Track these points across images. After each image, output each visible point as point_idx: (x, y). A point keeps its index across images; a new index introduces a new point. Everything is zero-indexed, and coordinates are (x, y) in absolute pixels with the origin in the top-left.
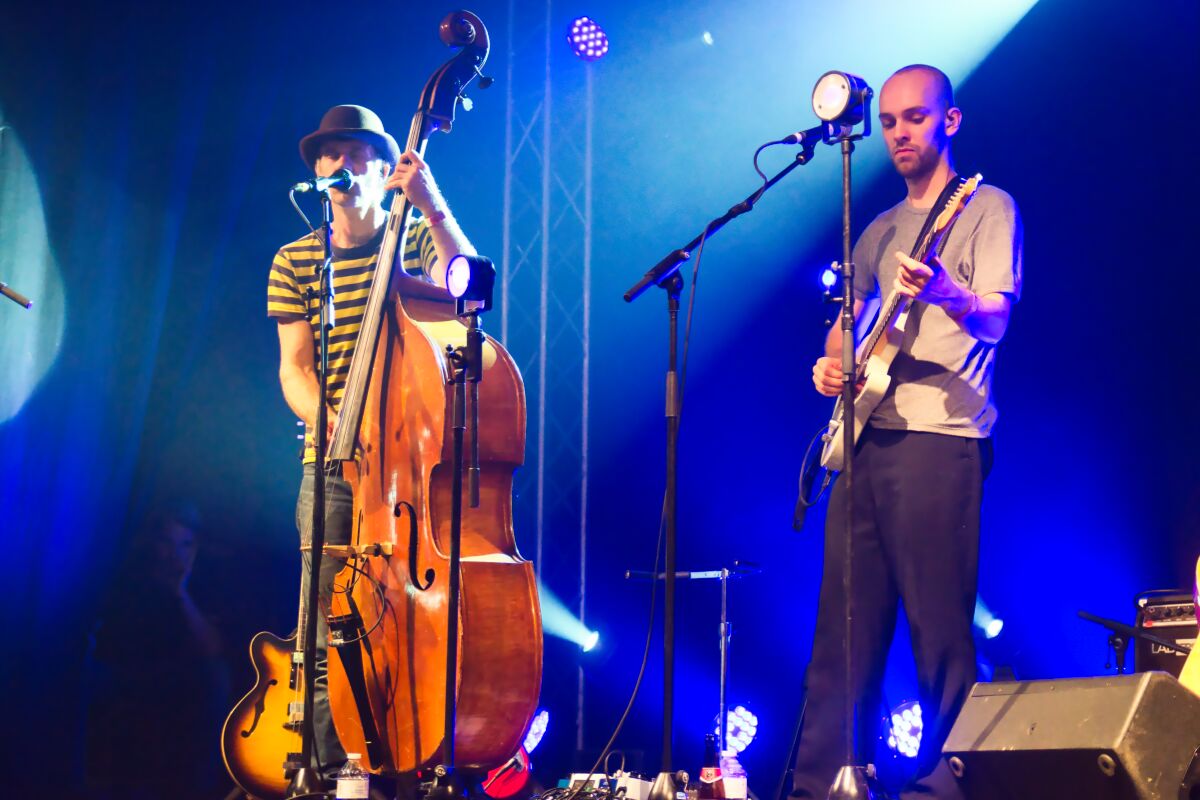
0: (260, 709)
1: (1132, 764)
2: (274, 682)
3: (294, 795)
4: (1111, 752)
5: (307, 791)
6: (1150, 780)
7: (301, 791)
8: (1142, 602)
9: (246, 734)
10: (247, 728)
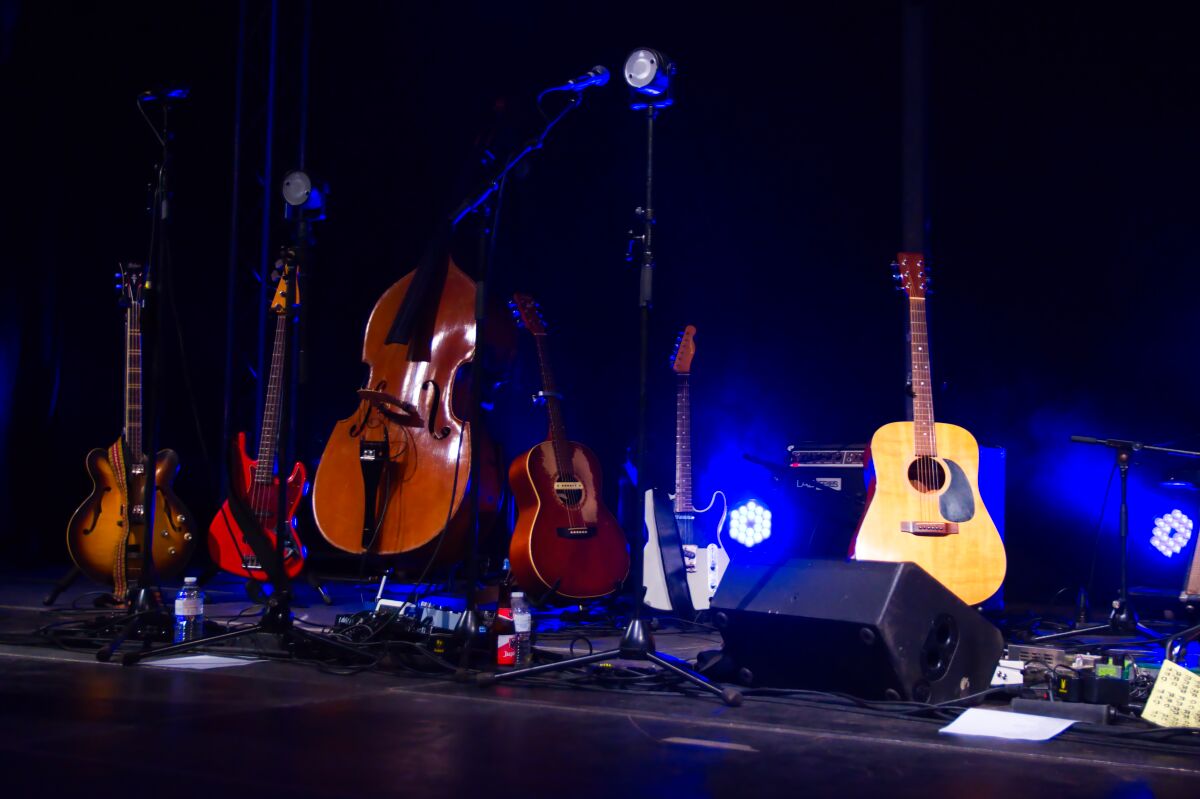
0: (98, 511)
1: (889, 636)
2: (109, 489)
3: (137, 612)
4: (873, 628)
5: (147, 607)
6: (901, 648)
7: (142, 608)
8: (790, 448)
9: (87, 532)
10: (89, 527)
